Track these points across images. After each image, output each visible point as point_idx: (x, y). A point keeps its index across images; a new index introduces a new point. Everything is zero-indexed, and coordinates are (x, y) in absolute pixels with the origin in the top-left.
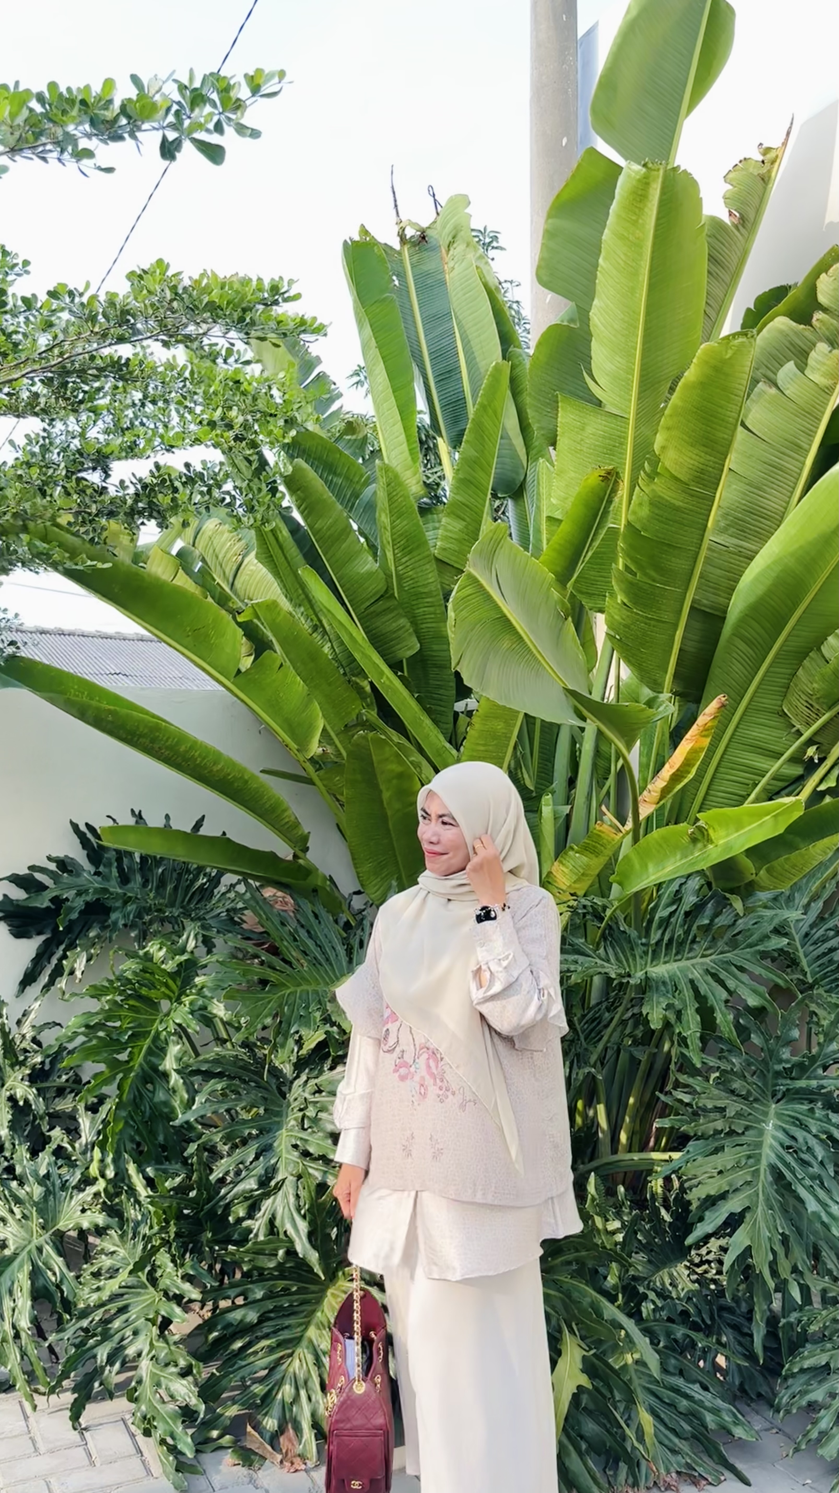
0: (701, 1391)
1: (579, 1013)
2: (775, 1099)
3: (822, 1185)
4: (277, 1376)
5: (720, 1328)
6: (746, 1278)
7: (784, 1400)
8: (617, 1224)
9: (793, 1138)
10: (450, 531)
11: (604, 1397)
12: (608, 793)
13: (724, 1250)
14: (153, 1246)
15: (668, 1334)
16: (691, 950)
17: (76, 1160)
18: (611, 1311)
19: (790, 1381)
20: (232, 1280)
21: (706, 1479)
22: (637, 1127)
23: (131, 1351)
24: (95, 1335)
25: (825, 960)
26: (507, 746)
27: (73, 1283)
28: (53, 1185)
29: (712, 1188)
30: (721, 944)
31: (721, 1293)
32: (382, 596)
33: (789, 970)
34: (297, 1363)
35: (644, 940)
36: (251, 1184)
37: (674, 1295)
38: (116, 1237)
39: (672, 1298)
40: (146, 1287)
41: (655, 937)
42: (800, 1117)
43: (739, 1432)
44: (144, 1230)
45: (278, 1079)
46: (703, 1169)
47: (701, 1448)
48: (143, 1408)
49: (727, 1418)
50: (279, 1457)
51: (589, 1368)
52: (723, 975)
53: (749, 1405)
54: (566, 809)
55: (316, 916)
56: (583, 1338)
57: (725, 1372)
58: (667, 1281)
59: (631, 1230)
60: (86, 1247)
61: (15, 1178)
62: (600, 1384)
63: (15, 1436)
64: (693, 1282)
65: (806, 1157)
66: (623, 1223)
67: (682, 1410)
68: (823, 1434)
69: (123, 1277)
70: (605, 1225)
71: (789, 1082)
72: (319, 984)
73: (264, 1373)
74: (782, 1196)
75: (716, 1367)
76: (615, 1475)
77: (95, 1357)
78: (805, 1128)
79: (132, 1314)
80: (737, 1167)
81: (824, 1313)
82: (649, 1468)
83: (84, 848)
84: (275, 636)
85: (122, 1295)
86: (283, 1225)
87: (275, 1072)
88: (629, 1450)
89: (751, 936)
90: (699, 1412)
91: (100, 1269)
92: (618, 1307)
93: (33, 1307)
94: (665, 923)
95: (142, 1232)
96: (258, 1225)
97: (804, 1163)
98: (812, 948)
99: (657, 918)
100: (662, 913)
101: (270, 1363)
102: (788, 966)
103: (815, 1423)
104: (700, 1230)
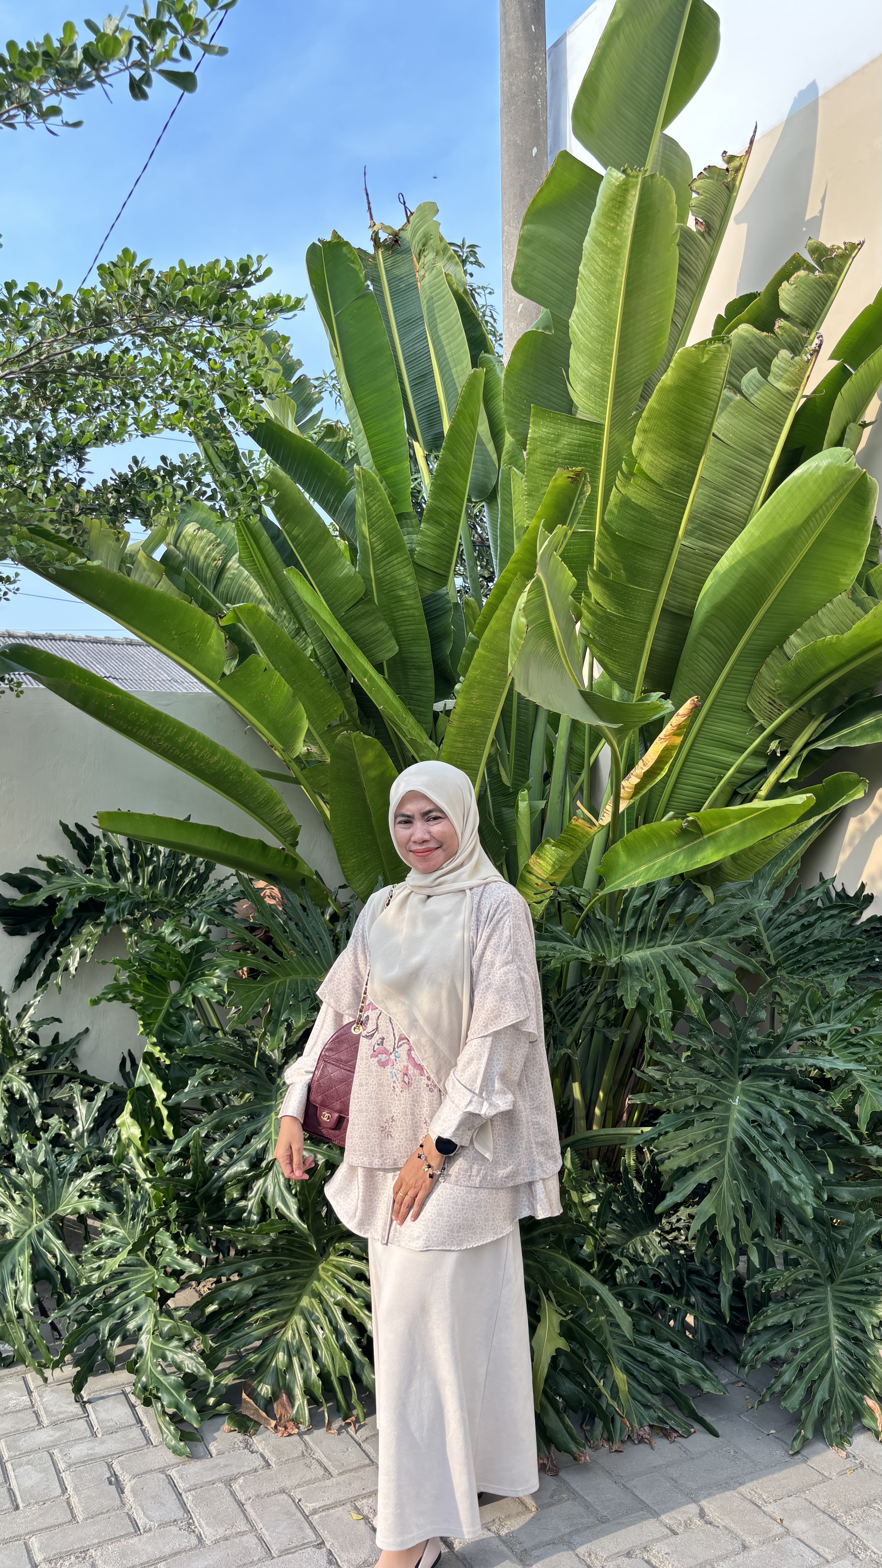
0: (672, 1349)
1: (554, 996)
2: (742, 1076)
3: (785, 1158)
4: (271, 1346)
5: (688, 1289)
6: (714, 1243)
7: (749, 1357)
8: (592, 1196)
9: (759, 1113)
10: (429, 536)
11: (580, 1358)
12: (581, 789)
13: (692, 1217)
14: (151, 1228)
15: (641, 1298)
16: (663, 937)
17: (73, 1148)
18: (586, 1279)
19: (755, 1338)
20: (227, 1259)
21: (677, 1432)
22: (611, 1104)
23: (131, 1326)
24: (96, 1311)
25: (787, 943)
26: (485, 744)
27: (73, 1264)
28: (51, 1172)
29: (682, 1160)
30: (692, 932)
31: (690, 1257)
32: (361, 599)
33: (753, 953)
34: (289, 1333)
35: (618, 928)
36: (242, 1166)
37: (646, 1261)
38: (116, 1219)
39: (645, 1264)
40: (145, 1265)
41: (629, 925)
42: (766, 1093)
43: (707, 1387)
44: (143, 1211)
45: (267, 1065)
46: (674, 1142)
47: (673, 1402)
48: (144, 1379)
49: (697, 1375)
50: (273, 1423)
51: (566, 1332)
52: (694, 961)
53: (716, 1361)
54: (542, 804)
55: (304, 909)
56: (559, 1304)
57: (694, 1331)
58: (640, 1248)
59: (605, 1201)
60: (86, 1228)
61: (15, 1166)
62: (576, 1346)
63: (19, 1411)
64: (664, 1248)
65: (769, 1130)
66: (598, 1195)
67: (653, 1367)
68: (786, 1387)
69: (122, 1256)
70: (580, 1198)
71: (755, 1060)
72: (307, 973)
73: (257, 1343)
74: (747, 1167)
75: (685, 1325)
76: (592, 1431)
77: (97, 1331)
78: (771, 1104)
79: (132, 1291)
80: (706, 1140)
81: (786, 1274)
82: (622, 1422)
83: (74, 847)
84: (258, 640)
85: (122, 1273)
86: (274, 1203)
87: (264, 1059)
88: (604, 1407)
89: (721, 924)
90: (670, 1369)
91: (101, 1248)
92: (593, 1275)
93: (34, 1289)
94: (639, 912)
95: (142, 1213)
96: (251, 1203)
97: (769, 1137)
98: (775, 932)
99: (631, 906)
100: (637, 902)
101: (264, 1333)
102: (753, 950)
103: (778, 1377)
104: (671, 1199)
